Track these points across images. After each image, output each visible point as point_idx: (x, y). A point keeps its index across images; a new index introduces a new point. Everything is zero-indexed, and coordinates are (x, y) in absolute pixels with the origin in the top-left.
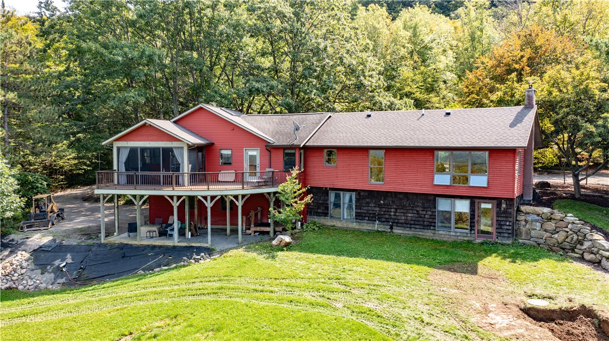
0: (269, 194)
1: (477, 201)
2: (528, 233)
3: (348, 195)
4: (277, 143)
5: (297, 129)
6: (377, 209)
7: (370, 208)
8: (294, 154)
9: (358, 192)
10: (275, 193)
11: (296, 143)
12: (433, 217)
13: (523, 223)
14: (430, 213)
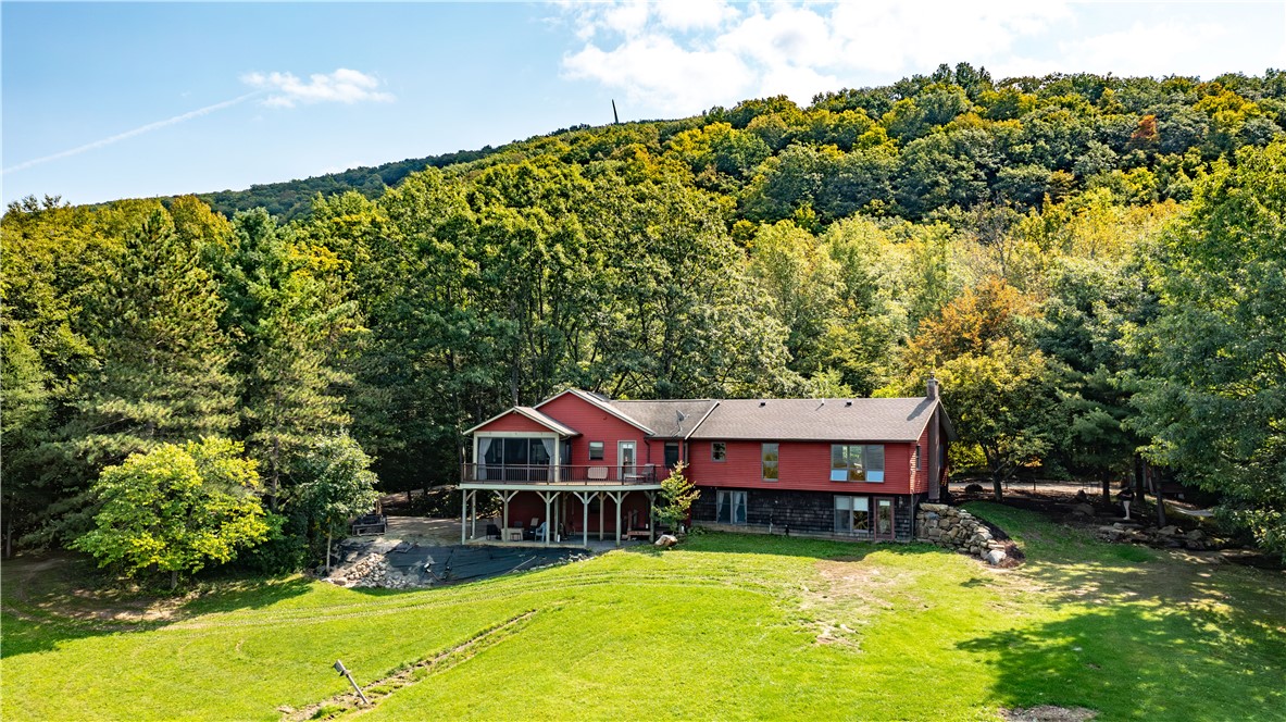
0: (649, 491)
1: (875, 498)
2: (926, 532)
3: (738, 496)
4: (657, 435)
5: (681, 419)
6: (772, 510)
7: (763, 510)
8: (677, 448)
9: (750, 491)
10: (656, 491)
11: (679, 434)
12: (831, 517)
13: (922, 521)
14: (827, 513)
